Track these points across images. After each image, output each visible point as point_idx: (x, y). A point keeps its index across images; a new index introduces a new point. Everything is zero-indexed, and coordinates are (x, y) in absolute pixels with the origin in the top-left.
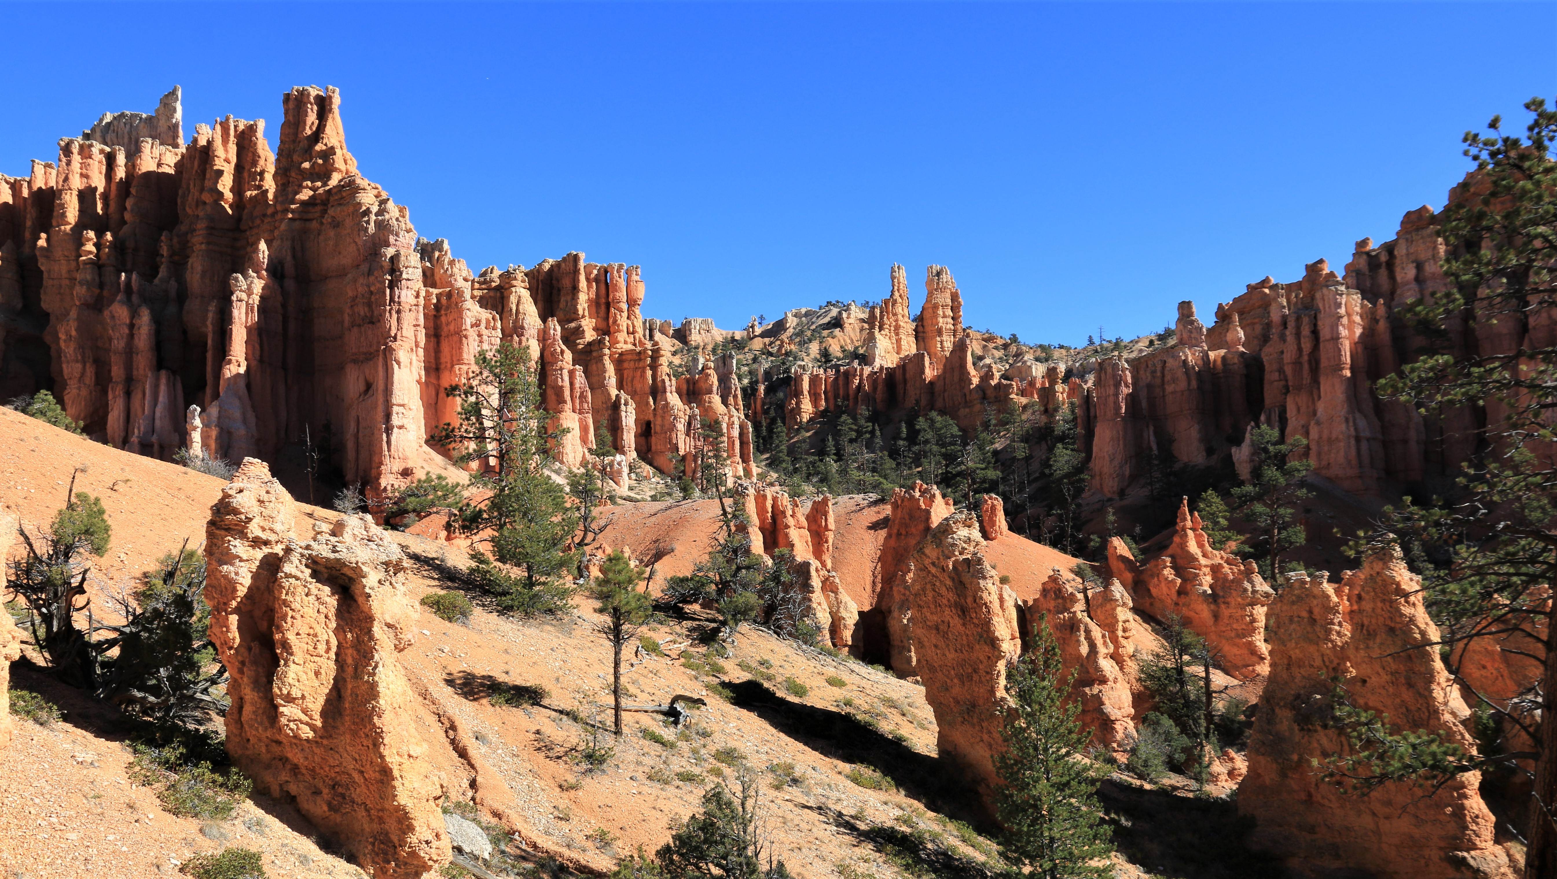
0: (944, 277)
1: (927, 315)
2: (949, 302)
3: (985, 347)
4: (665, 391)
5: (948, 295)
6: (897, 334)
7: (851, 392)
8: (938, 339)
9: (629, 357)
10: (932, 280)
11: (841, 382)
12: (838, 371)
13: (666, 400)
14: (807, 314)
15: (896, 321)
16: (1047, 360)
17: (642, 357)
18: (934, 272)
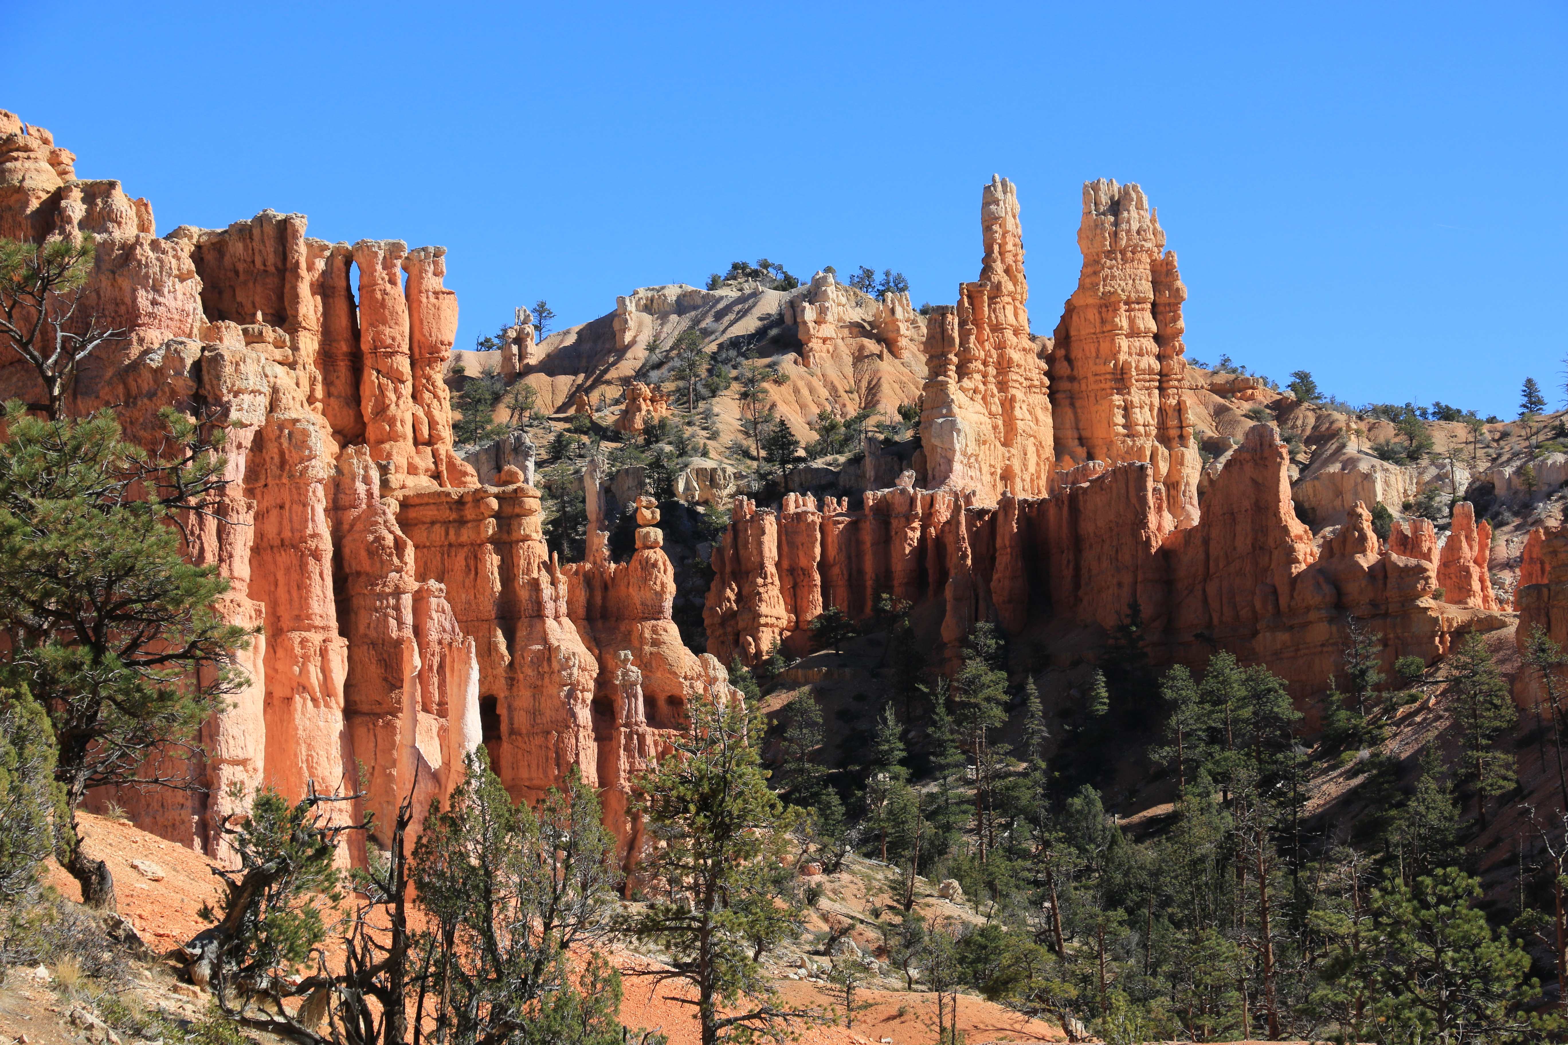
0: (1133, 218)
1: (1081, 329)
2: (1146, 288)
3: (1220, 412)
4: (539, 614)
5: (1144, 270)
6: (1003, 386)
7: (899, 567)
8: (1118, 399)
9: (430, 513)
10: (1098, 226)
11: (868, 536)
12: (857, 504)
13: (545, 640)
14: (682, 306)
15: (1000, 346)
16: (1413, 456)
17: (469, 513)
18: (1104, 199)
